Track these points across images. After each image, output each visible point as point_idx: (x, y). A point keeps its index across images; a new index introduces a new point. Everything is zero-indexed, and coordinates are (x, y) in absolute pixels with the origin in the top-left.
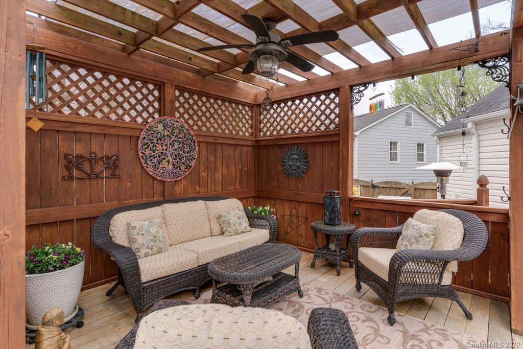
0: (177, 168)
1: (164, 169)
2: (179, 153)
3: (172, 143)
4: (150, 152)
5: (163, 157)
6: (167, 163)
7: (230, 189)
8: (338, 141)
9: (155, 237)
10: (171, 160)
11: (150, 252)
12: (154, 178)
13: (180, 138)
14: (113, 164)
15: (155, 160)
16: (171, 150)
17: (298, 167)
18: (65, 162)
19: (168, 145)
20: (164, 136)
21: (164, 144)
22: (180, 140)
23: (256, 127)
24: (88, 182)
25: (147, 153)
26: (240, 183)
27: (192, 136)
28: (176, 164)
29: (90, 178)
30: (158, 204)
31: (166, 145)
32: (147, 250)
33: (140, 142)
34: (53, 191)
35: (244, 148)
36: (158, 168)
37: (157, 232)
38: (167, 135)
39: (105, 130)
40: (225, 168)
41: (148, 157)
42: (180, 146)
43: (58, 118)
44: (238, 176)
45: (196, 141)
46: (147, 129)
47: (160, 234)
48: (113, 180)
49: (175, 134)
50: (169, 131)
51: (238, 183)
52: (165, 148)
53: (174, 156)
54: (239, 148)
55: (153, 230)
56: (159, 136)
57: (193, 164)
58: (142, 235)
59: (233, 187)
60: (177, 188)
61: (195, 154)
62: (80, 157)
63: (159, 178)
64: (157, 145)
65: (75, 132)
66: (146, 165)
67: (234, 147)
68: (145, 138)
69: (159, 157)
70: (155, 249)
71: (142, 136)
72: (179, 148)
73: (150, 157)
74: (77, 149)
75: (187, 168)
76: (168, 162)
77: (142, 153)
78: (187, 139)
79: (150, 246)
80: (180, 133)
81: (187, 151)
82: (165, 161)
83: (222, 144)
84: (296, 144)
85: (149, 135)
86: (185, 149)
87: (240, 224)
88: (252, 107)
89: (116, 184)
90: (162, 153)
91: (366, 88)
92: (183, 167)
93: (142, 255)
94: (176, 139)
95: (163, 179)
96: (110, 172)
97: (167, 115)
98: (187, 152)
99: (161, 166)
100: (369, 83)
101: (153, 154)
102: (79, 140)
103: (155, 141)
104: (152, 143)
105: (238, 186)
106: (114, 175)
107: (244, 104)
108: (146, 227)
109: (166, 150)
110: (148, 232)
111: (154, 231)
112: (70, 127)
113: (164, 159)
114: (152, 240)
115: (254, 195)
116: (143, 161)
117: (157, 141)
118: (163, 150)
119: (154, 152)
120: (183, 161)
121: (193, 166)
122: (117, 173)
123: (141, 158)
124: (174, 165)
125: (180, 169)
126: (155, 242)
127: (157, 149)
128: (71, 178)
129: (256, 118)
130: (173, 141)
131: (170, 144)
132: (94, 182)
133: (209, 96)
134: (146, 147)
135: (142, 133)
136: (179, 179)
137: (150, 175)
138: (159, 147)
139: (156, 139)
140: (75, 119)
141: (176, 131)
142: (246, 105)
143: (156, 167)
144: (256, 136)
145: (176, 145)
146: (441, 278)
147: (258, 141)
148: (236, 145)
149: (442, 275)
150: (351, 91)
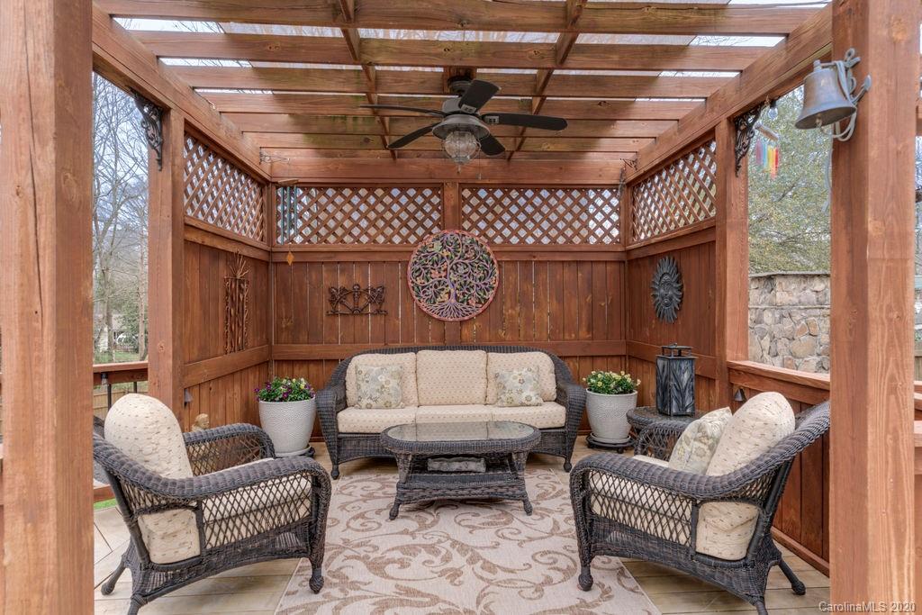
0: (462, 302)
1: (444, 304)
2: (465, 281)
3: (454, 267)
4: (423, 281)
5: (440, 287)
6: (447, 296)
7: (567, 337)
8: (713, 238)
9: (383, 387)
10: (453, 291)
11: (374, 404)
12: (429, 316)
13: (467, 259)
14: (378, 297)
15: (430, 292)
16: (453, 277)
17: (671, 299)
18: (329, 296)
19: (449, 269)
20: (443, 258)
21: (443, 269)
22: (467, 261)
23: (627, 226)
24: (351, 318)
25: (418, 282)
26: (590, 328)
27: (488, 254)
28: (462, 297)
29: (353, 314)
30: (416, 350)
31: (446, 270)
32: (370, 401)
33: (409, 268)
34: (319, 327)
35: (600, 267)
36: (435, 303)
37: (387, 382)
38: (447, 256)
39: (368, 258)
41: (420, 288)
42: (467, 270)
43: (325, 249)
44: (585, 315)
45: (495, 261)
46: (418, 251)
47: (391, 385)
48: (379, 317)
49: (459, 254)
50: (449, 250)
51: (584, 329)
52: (443, 274)
53: (457, 285)
54: (587, 267)
55: (382, 379)
56: (435, 258)
57: (490, 295)
58: (367, 382)
59: (573, 335)
60: (464, 331)
61: (493, 281)
62: (343, 290)
63: (436, 316)
64: (432, 271)
65: (338, 262)
66: (417, 298)
67: (574, 266)
68: (416, 262)
69: (436, 287)
70: (381, 402)
71: (412, 261)
72: (465, 273)
73: (423, 287)
74: (341, 282)
75: (480, 302)
76: (449, 293)
77: (413, 282)
78: (479, 259)
79: (374, 396)
80: (466, 252)
81: (479, 277)
82: (444, 292)
84: (668, 252)
85: (421, 259)
86: (475, 275)
87: (521, 391)
88: (618, 190)
89: (383, 322)
90: (439, 281)
91: (757, 116)
92: (473, 302)
93: (363, 406)
94: (461, 260)
95: (442, 318)
96: (375, 308)
97: (447, 229)
98: (480, 279)
99: (439, 299)
101: (426, 283)
102: (343, 271)
103: (429, 266)
104: (425, 269)
105: (583, 333)
106: (378, 312)
107: (599, 188)
108: (373, 374)
109: (446, 277)
110: (375, 380)
111: (384, 380)
112: (331, 257)
113: (443, 289)
114: (378, 390)
115: (624, 353)
116: (414, 293)
117: (433, 265)
118: (441, 277)
119: (428, 281)
120: (472, 292)
121: (491, 299)
122: (383, 309)
123: (411, 289)
124: (457, 298)
125: (468, 304)
126: (382, 393)
127: (433, 276)
128: (335, 314)
129: (627, 210)
130: (456, 264)
131: (452, 268)
132: (358, 319)
133: (522, 188)
134: (417, 274)
135: (413, 256)
136: (466, 318)
137: (423, 311)
138: (435, 274)
139: (431, 263)
140: (340, 248)
141: (460, 250)
142: (603, 187)
143: (432, 300)
144: (626, 243)
145: (461, 270)
146: (693, 534)
147: (628, 252)
148: (578, 262)
149: (693, 524)
150: (737, 128)
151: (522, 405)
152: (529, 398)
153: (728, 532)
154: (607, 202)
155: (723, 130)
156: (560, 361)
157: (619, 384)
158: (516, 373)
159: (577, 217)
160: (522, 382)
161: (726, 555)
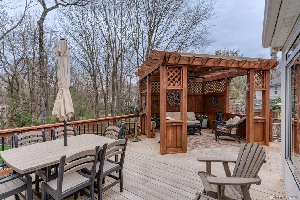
0: (176, 103)
1: (173, 103)
2: (177, 99)
8: (224, 95)
12: (171, 106)
15: (171, 101)
17: (215, 103)
18: (153, 102)
23: (204, 90)
26: (197, 108)
30: (171, 112)
31: (174, 97)
35: (199, 97)
38: (174, 95)
40: (192, 103)
44: (197, 105)
46: (169, 94)
51: (197, 107)
54: (197, 97)
60: (177, 108)
62: (155, 101)
76: (174, 101)
78: (179, 95)
80: (177, 94)
83: (191, 96)
84: (214, 96)
87: (191, 118)
88: (202, 83)
90: (173, 99)
91: (232, 78)
92: (178, 103)
95: (173, 106)
100: (233, 77)
102: (155, 97)
105: (196, 109)
115: (203, 112)
117: (171, 96)
119: (171, 99)
123: (168, 101)
129: (204, 87)
136: (177, 106)
142: (200, 82)
143: (171, 103)
144: (204, 92)
145: (176, 97)
146: (230, 132)
147: (204, 94)
148: (196, 96)
149: (230, 131)
150: (228, 79)
151: (192, 121)
152: (193, 119)
153: (234, 131)
154: (200, 85)
155: (226, 79)
156: (195, 113)
157: (205, 117)
158: (190, 115)
159: (195, 88)
160: (191, 117)
161: (234, 134)
